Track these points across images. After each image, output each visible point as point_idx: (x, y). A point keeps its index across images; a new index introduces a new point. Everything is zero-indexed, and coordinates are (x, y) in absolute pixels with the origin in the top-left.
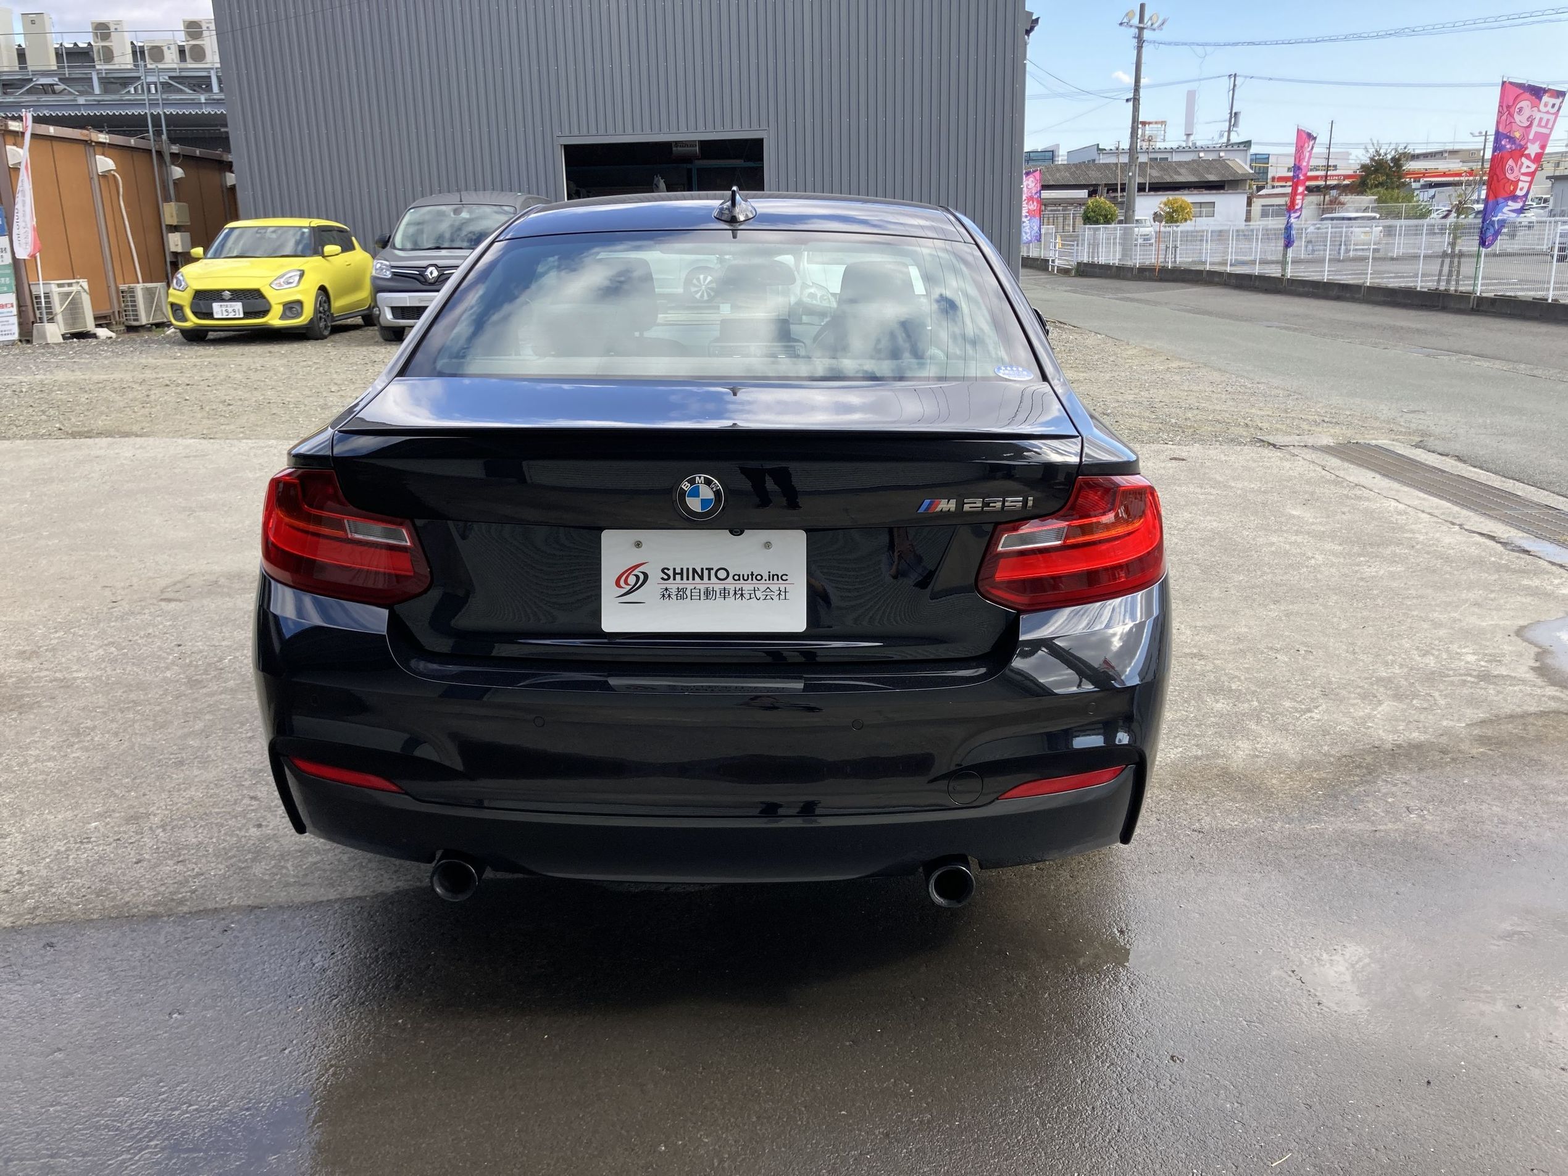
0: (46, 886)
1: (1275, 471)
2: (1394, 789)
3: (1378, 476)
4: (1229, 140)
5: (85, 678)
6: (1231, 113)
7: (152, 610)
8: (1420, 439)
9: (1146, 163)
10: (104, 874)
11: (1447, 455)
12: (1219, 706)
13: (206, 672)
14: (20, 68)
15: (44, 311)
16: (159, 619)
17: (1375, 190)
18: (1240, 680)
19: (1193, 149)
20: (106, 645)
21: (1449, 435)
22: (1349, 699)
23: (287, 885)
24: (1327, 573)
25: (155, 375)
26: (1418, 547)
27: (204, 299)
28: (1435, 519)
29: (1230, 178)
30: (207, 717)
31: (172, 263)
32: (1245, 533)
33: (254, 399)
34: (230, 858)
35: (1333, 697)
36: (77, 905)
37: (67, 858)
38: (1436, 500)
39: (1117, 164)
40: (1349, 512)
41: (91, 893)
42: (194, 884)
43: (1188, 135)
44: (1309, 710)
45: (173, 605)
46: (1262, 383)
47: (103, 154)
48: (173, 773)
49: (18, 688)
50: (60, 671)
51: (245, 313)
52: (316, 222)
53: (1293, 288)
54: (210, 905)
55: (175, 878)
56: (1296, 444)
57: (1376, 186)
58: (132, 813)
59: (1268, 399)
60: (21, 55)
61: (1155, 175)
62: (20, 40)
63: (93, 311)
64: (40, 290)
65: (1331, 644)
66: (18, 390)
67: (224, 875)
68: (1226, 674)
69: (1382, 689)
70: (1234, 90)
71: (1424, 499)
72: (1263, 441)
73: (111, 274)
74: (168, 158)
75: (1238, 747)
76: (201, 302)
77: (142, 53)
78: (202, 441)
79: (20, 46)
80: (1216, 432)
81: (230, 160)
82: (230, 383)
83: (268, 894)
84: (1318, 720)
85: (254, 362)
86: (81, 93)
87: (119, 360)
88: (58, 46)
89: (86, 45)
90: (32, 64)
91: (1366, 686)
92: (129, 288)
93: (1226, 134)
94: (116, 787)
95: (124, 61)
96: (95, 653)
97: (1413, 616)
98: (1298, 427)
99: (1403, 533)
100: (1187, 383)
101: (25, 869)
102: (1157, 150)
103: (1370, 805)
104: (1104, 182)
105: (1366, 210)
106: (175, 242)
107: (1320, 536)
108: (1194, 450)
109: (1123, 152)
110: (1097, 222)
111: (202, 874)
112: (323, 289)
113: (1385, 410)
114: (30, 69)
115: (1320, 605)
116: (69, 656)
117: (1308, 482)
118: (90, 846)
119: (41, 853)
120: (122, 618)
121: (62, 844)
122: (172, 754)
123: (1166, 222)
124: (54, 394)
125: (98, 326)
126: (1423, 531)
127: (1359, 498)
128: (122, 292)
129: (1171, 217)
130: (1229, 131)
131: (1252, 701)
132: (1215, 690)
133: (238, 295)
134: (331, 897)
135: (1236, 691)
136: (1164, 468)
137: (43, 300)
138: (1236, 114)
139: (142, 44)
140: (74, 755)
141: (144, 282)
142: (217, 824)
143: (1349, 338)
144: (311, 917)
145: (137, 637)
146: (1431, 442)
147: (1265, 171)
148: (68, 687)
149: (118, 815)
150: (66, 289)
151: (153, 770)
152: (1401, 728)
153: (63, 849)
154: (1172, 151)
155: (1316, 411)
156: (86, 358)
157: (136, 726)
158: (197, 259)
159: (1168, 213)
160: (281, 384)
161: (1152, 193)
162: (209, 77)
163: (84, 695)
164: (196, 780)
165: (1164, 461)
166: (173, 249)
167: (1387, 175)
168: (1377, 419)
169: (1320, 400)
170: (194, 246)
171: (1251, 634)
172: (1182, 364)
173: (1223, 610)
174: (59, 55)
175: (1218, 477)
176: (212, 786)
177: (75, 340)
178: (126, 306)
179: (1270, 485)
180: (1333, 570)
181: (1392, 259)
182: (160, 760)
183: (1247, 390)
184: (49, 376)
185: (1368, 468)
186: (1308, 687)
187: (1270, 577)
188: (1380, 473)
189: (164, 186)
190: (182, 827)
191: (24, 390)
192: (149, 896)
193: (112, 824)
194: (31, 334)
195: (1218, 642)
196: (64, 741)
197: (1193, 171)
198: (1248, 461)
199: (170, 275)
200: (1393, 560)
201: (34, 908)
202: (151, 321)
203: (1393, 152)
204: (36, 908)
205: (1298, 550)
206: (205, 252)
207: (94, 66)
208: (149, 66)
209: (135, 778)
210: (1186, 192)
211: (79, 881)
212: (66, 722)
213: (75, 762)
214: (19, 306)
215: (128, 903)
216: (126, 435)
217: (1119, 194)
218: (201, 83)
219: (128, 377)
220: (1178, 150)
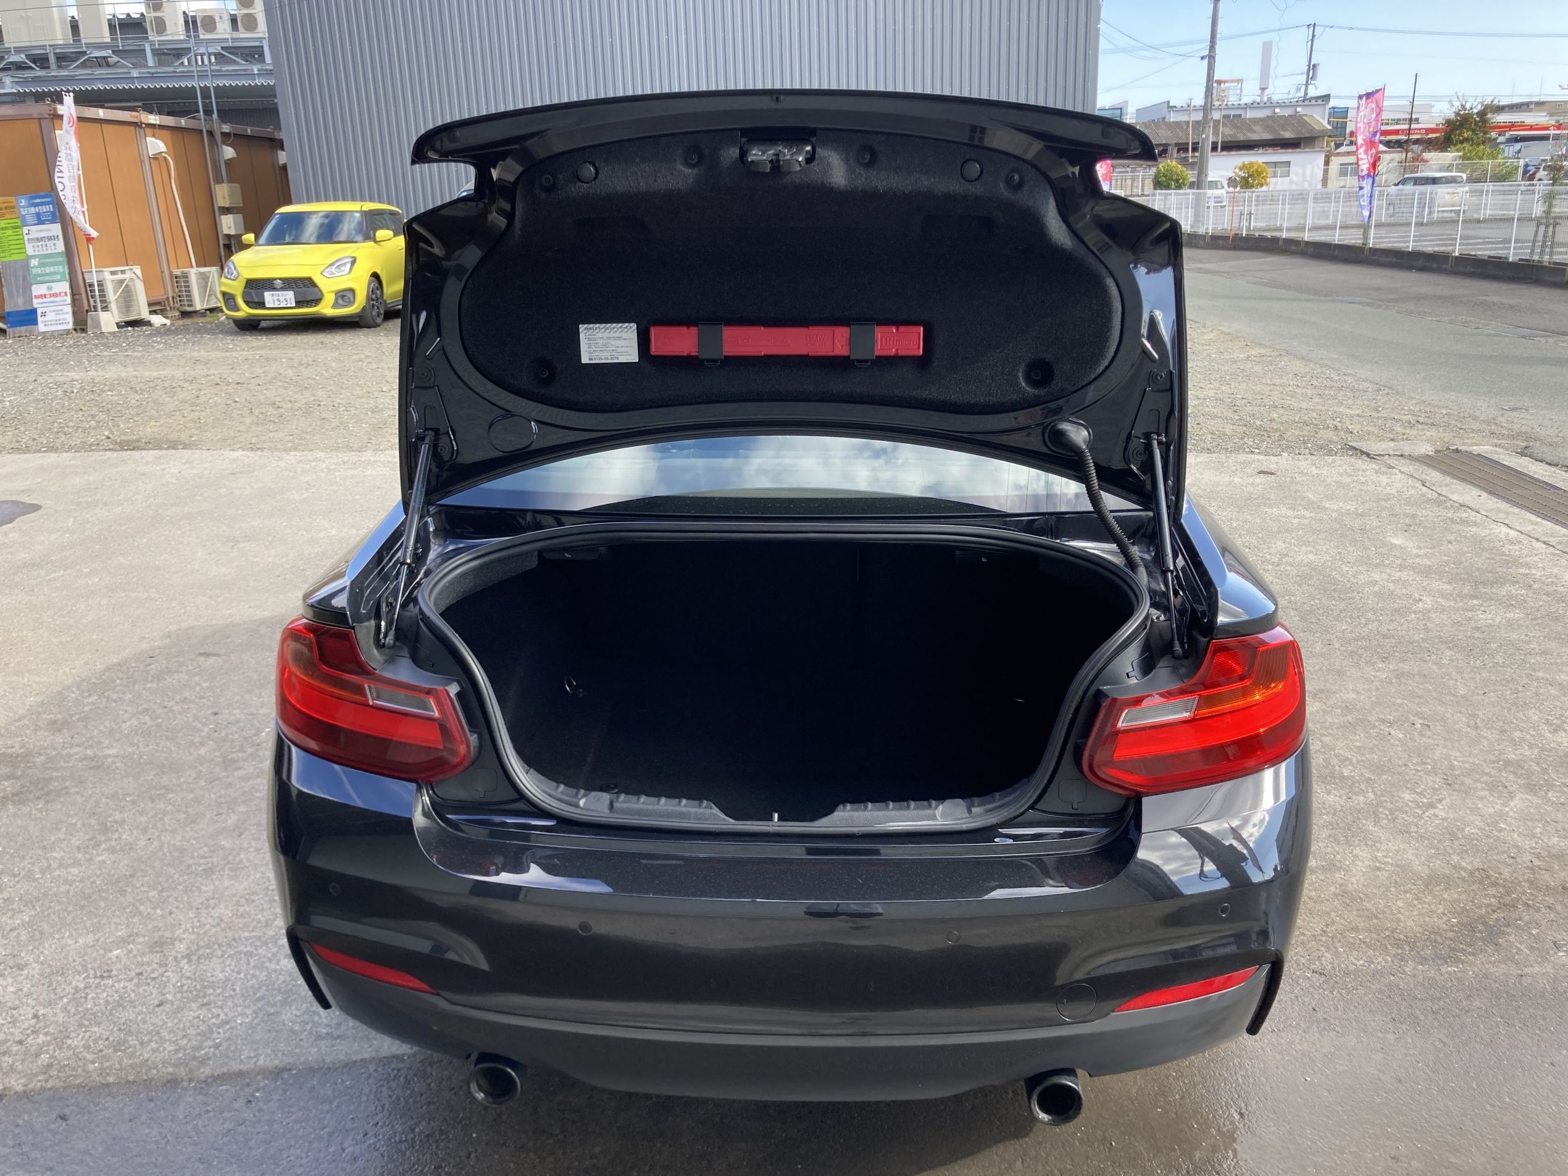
0: (61, 1038)
1: (1371, 488)
2: (1537, 916)
3: (1484, 495)
4: (1306, 94)
5: (117, 757)
6: (1309, 66)
7: (190, 668)
8: (1524, 444)
9: (1219, 121)
10: (123, 1021)
11: (1557, 465)
12: (1331, 798)
13: (242, 749)
14: (74, 41)
15: (98, 299)
16: (197, 679)
17: (1459, 146)
18: (1352, 764)
19: (1268, 104)
20: (140, 713)
21: (1555, 440)
22: (1476, 789)
23: (319, 1037)
24: (1437, 621)
25: (206, 372)
26: (1536, 586)
27: (256, 288)
28: (1551, 550)
29: (1307, 135)
30: (242, 808)
31: (225, 245)
32: (1345, 568)
33: (304, 401)
34: (259, 1000)
35: (1457, 787)
36: (93, 1062)
37: (86, 998)
38: (1549, 525)
39: (1188, 122)
40: (1455, 540)
41: (108, 1047)
42: (219, 1037)
43: (1263, 89)
44: (1431, 806)
45: (212, 660)
46: (1349, 374)
47: (154, 136)
48: (202, 884)
49: (47, 769)
50: (92, 746)
51: (297, 302)
52: (369, 206)
53: (1375, 257)
54: (235, 1067)
55: (198, 1027)
56: (1392, 453)
57: (1462, 142)
58: (157, 938)
59: (1357, 394)
60: (75, 26)
61: (1228, 133)
62: (73, 12)
63: (147, 297)
64: (94, 279)
65: (1449, 715)
66: (69, 390)
67: (251, 1023)
68: (1336, 756)
69: (1511, 777)
70: (1312, 40)
71: (1537, 523)
72: (1356, 449)
73: (164, 258)
74: (219, 138)
75: (1356, 856)
76: (253, 292)
77: (195, 22)
78: (249, 453)
79: (73, 17)
80: (1303, 436)
81: (281, 137)
82: (280, 381)
83: (297, 1051)
84: (1443, 819)
85: (306, 356)
86: (135, 66)
87: (171, 353)
88: (111, 17)
89: (138, 16)
90: (86, 37)
91: (1493, 772)
92: (183, 273)
93: (1303, 88)
94: (141, 902)
95: (176, 31)
96: (128, 723)
97: (1538, 678)
98: (1392, 430)
99: (1517, 567)
100: (1270, 375)
101: (42, 1012)
102: (1230, 106)
103: (1512, 938)
104: (1174, 142)
105: (1449, 168)
106: (229, 224)
107: (1426, 572)
108: (1283, 462)
109: (1196, 109)
110: (1168, 187)
111: (227, 1023)
112: (375, 276)
113: (1484, 407)
114: (83, 41)
115: (1433, 663)
116: (102, 728)
117: (1408, 502)
118: (110, 982)
119: (59, 990)
120: (158, 678)
121: (81, 978)
122: (202, 857)
123: (1241, 188)
124: (104, 395)
125: (152, 312)
126: (1540, 565)
127: (1465, 522)
128: (176, 277)
129: (1248, 180)
130: (1307, 85)
131: (1367, 792)
132: (1325, 778)
133: (289, 283)
134: (366, 1056)
135: (1348, 778)
136: (1252, 484)
137: (96, 288)
138: (1314, 66)
139: (194, 14)
140: (100, 858)
141: (198, 266)
142: (246, 954)
143: (1436, 316)
144: (343, 1082)
145: (173, 703)
146: (1538, 448)
147: (1344, 126)
148: (98, 767)
149: (141, 940)
150: (120, 276)
151: (181, 879)
152: (1538, 830)
153: (82, 986)
154: (1246, 107)
155: (1410, 410)
156: (138, 351)
157: (167, 819)
158: (248, 246)
159: (1243, 178)
160: (331, 382)
161: (1225, 153)
162: (262, 47)
163: (115, 779)
164: (226, 893)
165: (1251, 476)
166: (226, 231)
167: (1474, 131)
168: (1476, 418)
169: (1412, 395)
170: (247, 231)
171: (1359, 701)
172: (1263, 351)
173: (1328, 670)
174: (111, 26)
175: (1310, 495)
176: (243, 901)
177: (129, 328)
178: (180, 291)
179: (1367, 506)
180: (1444, 617)
181: (1478, 221)
182: (189, 867)
183: (1335, 384)
184: (101, 373)
185: (1471, 483)
186: (1428, 773)
187: (1375, 625)
188: (1486, 490)
189: (216, 167)
190: (208, 958)
191: (75, 391)
192: (170, 1052)
193: (135, 952)
194: (85, 322)
195: (1324, 711)
196: (89, 840)
197: (1269, 128)
198: (1341, 475)
199: (223, 258)
200: (1509, 603)
201: (48, 1065)
202: (205, 307)
203: (1479, 106)
204: (50, 1066)
205: (1404, 591)
206: (257, 239)
207: (147, 38)
208: (202, 37)
209: (162, 890)
210: (1261, 151)
211: (96, 1029)
212: (94, 814)
213: (100, 869)
214: (73, 294)
215: (147, 1061)
216: (173, 445)
217: (1190, 154)
218: (253, 54)
219: (179, 374)
220: (1252, 106)
